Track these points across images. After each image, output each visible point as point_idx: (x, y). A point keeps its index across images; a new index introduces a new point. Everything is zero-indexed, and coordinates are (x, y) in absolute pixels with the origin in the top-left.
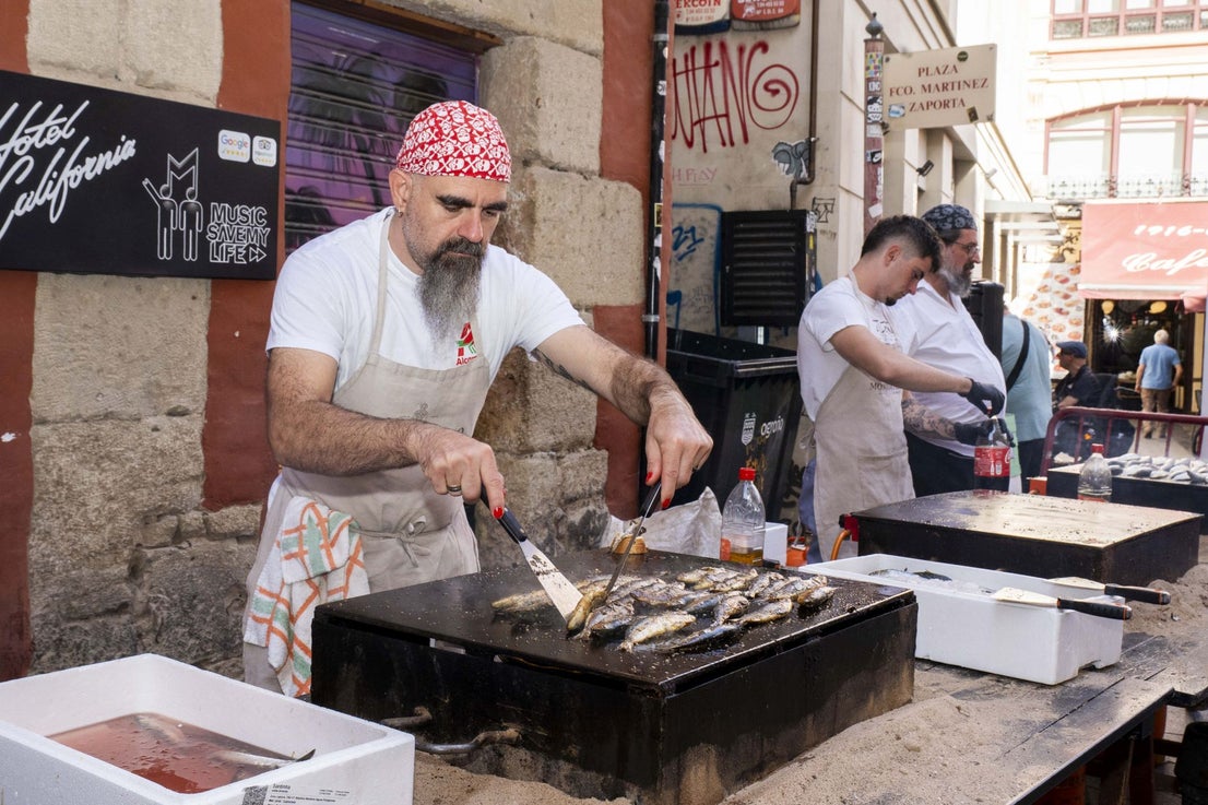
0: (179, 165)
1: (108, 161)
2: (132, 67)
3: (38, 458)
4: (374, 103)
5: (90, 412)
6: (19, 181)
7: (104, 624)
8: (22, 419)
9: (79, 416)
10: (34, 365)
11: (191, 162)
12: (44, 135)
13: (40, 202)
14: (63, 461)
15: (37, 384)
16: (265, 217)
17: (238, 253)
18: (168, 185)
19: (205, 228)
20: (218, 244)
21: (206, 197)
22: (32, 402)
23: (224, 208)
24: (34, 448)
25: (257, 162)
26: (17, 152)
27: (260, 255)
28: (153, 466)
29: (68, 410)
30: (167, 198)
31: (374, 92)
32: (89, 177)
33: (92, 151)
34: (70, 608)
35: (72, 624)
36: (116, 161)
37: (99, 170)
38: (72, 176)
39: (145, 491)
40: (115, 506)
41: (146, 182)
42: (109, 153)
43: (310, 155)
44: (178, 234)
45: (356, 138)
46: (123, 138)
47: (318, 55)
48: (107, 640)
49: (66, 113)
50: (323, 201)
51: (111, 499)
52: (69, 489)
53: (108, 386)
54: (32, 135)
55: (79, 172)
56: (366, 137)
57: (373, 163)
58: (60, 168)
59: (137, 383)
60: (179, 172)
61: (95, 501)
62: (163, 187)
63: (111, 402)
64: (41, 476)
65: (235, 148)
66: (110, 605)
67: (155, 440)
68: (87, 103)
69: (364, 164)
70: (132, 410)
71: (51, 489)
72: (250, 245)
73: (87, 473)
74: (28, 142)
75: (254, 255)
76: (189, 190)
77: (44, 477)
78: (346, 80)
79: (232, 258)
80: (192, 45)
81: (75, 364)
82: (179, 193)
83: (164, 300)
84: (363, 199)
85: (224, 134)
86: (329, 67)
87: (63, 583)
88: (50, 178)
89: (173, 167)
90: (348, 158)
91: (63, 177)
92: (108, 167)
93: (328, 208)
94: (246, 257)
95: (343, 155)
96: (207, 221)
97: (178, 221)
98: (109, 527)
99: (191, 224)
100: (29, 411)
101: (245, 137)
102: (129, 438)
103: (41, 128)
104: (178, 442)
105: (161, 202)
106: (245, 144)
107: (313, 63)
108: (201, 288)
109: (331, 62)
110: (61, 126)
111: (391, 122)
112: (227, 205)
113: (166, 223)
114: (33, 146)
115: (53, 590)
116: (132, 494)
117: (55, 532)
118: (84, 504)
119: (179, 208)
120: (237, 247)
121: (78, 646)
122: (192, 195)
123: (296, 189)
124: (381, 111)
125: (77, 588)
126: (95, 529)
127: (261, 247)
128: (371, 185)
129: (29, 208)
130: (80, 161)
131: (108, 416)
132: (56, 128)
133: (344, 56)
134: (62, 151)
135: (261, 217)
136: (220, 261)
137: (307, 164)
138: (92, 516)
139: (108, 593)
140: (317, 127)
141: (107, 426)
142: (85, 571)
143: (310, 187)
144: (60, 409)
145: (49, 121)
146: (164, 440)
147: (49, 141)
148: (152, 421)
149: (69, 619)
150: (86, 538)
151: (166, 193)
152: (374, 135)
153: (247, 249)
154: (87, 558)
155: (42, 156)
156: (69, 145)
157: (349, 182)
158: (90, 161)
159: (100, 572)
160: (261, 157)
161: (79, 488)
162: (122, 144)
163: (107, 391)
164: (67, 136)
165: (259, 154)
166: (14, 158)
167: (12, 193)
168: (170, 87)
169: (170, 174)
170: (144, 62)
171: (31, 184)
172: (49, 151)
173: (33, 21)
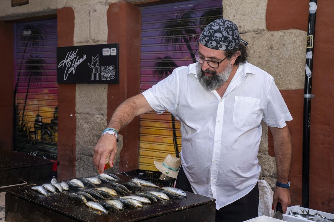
0: (95, 58)
1: (82, 60)
2: (91, 39)
3: (77, 120)
4: (191, 26)
5: (85, 112)
6: (69, 67)
7: (88, 158)
9: (83, 113)
10: (76, 102)
11: (97, 57)
12: (72, 57)
13: (72, 70)
14: (81, 121)
15: (77, 105)
16: (114, 68)
17: (108, 77)
18: (93, 63)
19: (100, 72)
20: (103, 75)
21: (100, 65)
22: (76, 109)
23: (104, 67)
24: (76, 118)
25: (112, 55)
26: (69, 61)
27: (113, 77)
28: (96, 126)
29: (81, 111)
30: (93, 66)
31: (191, 22)
32: (79, 64)
33: (79, 59)
34: (82, 152)
35: (83, 155)
36: (83, 60)
37: (80, 62)
38: (76, 64)
39: (95, 131)
40: (90, 133)
41: (88, 63)
42: (82, 59)
43: (167, 47)
44: (95, 74)
45: (184, 38)
46: (84, 55)
47: (170, 17)
48: (89, 162)
49: (75, 52)
50: (173, 60)
51: (89, 131)
52: (82, 127)
53: (88, 107)
54: (70, 57)
55: (77, 63)
56: (188, 37)
57: (191, 45)
58: (74, 63)
59: (94, 107)
60: (94, 60)
61: (86, 131)
62: (92, 64)
63: (88, 110)
65: (106, 52)
66: (89, 154)
67: (97, 120)
68: (78, 49)
69: (187, 46)
70: (92, 113)
71: (79, 127)
72: (111, 75)
73: (86, 125)
74: (70, 59)
75: (112, 77)
76: (97, 64)
77: (78, 124)
78: (180, 21)
79: (106, 79)
80: (101, 30)
81: (82, 102)
82: (95, 65)
83: (98, 89)
84: (187, 57)
85: (104, 50)
86: (174, 19)
87: (81, 146)
88: (73, 65)
89: (93, 59)
90: (181, 45)
91: (75, 65)
92: (82, 61)
93: (174, 61)
94: (110, 78)
95: (179, 44)
96: (101, 70)
97: (95, 71)
98: (89, 137)
99: (97, 72)
100: (75, 111)
101: (109, 49)
102: (92, 119)
103: (72, 56)
104: (101, 122)
105: (91, 67)
106: (108, 51)
107: (169, 20)
108: (106, 86)
109: (175, 18)
110: (74, 55)
111: (198, 30)
112: (105, 66)
113: (92, 72)
114: (71, 60)
115: (80, 147)
116: (93, 131)
117: (80, 136)
118: (85, 131)
119: (95, 68)
120: (108, 76)
121: (84, 160)
122: (97, 65)
123: (163, 58)
124: (194, 27)
125: (83, 148)
126: (87, 137)
127: (113, 75)
128: (190, 52)
129: (70, 71)
130: (77, 61)
131: (88, 113)
133: (180, 14)
134: (74, 60)
135: (113, 68)
136: (104, 79)
137: (166, 50)
138: (86, 134)
139: (89, 151)
140: (170, 38)
141: (88, 116)
142: (85, 145)
143: (168, 56)
144: (80, 111)
145: (73, 54)
146: (98, 120)
147: (73, 58)
148: (98, 116)
149: (82, 154)
150: (85, 138)
151: (92, 65)
152: (191, 36)
153: (110, 76)
154: (85, 142)
156: (75, 58)
157: (181, 52)
158: (79, 61)
159: (88, 146)
160: (113, 53)
161: (84, 128)
162: (84, 56)
163: (88, 108)
164: (75, 57)
165: (112, 52)
166: (68, 62)
167: (68, 68)
168: (98, 41)
169: (93, 61)
170: (93, 37)
171: (70, 67)
172: (73, 60)
173: (75, 36)
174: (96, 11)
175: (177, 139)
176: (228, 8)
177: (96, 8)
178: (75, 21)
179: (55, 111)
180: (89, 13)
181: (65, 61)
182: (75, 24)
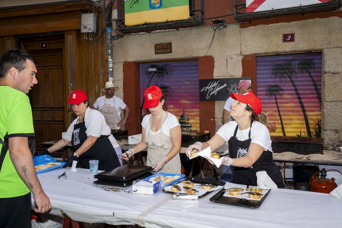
0: (233, 86)
2: (228, 75)
8: (214, 118)
10: (215, 112)
11: (235, 85)
13: (214, 93)
14: (220, 123)
15: (216, 114)
18: (232, 89)
22: (215, 116)
24: (216, 121)
29: (220, 117)
32: (220, 89)
33: (220, 86)
36: (224, 87)
41: (228, 89)
49: (216, 82)
54: (213, 85)
55: (218, 89)
56: (290, 74)
58: (216, 89)
64: (217, 124)
68: (219, 81)
69: (290, 79)
71: (218, 126)
76: (235, 89)
80: (237, 70)
84: (290, 84)
86: (280, 64)
89: (232, 86)
92: (222, 88)
105: (231, 91)
129: (212, 94)
130: (219, 87)
132: (215, 84)
144: (218, 117)
155: (214, 88)
156: (217, 86)
158: (220, 87)
162: (225, 85)
166: (210, 88)
167: (210, 92)
168: (234, 76)
169: (232, 87)
170: (230, 74)
171: (213, 91)
172: (215, 87)
173: (214, 72)
174: (232, 59)
175: (284, 129)
176: (328, 61)
177: (233, 57)
178: (215, 64)
179: (181, 118)
180: (227, 60)
181: (207, 88)
182: (215, 66)
